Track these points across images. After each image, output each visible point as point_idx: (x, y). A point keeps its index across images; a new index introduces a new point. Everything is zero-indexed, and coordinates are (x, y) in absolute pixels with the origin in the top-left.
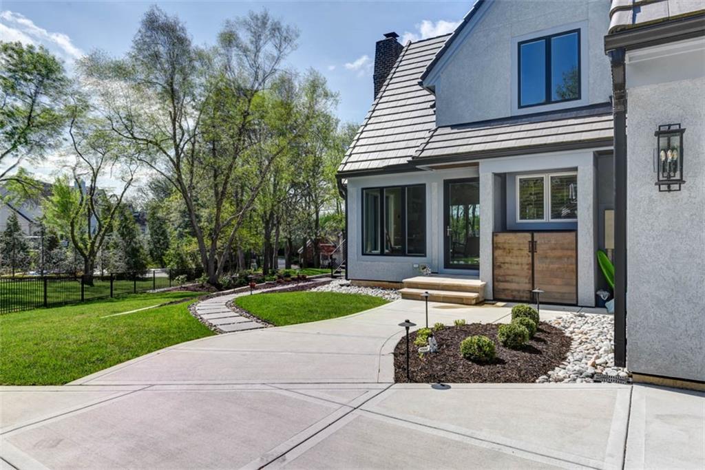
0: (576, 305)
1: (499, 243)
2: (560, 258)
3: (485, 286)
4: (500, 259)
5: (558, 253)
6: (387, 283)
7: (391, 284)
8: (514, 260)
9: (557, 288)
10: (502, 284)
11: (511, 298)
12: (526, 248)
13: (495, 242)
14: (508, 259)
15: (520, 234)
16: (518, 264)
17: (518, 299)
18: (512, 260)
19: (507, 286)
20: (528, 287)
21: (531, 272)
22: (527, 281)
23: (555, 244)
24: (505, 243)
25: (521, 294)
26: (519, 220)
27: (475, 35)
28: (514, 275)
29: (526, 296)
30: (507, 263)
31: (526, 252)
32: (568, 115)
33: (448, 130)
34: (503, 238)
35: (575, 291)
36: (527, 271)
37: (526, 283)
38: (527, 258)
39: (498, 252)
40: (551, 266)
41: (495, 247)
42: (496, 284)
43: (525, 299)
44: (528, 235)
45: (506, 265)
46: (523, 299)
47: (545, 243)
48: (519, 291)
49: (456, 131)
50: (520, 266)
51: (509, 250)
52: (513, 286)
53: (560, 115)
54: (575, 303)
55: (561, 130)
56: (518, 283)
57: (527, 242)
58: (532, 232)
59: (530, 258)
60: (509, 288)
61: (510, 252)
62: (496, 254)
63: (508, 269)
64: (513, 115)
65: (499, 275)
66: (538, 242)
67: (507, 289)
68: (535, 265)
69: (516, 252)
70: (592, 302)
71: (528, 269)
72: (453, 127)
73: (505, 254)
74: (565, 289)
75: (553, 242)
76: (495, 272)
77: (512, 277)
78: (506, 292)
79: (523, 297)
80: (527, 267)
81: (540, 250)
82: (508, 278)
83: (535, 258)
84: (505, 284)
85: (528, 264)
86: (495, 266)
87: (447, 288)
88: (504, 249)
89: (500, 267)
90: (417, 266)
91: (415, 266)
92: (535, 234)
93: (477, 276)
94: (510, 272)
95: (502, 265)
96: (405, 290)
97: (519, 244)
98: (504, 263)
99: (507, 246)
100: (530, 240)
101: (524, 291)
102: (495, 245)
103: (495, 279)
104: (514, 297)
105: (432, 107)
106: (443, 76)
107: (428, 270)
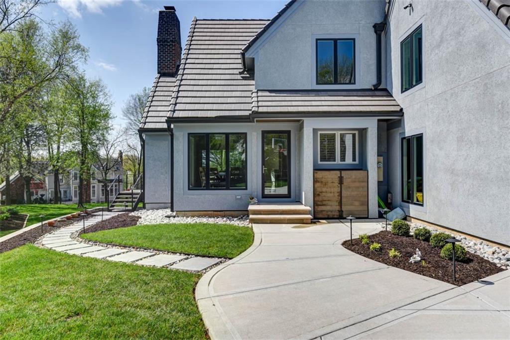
0: (367, 218)
1: (318, 178)
2: (358, 187)
4: (319, 190)
5: (357, 184)
6: (212, 212)
7: (216, 213)
8: (329, 190)
9: (356, 207)
10: (320, 207)
11: (326, 217)
12: (337, 181)
13: (315, 177)
14: (324, 190)
15: (332, 172)
16: (331, 193)
17: (331, 217)
18: (327, 190)
19: (323, 208)
20: (338, 208)
21: (340, 198)
22: (337, 204)
23: (355, 178)
24: (322, 178)
25: (334, 213)
26: (319, 162)
27: (285, 26)
28: (328, 200)
29: (337, 214)
30: (324, 192)
31: (336, 184)
32: (351, 93)
33: (268, 94)
34: (321, 174)
35: (367, 209)
36: (337, 197)
37: (337, 205)
38: (337, 188)
39: (318, 185)
40: (353, 193)
41: (315, 181)
42: (316, 207)
43: (336, 217)
44: (338, 172)
45: (323, 193)
46: (334, 217)
47: (349, 178)
48: (332, 211)
49: (274, 94)
50: (332, 194)
51: (325, 183)
52: (328, 208)
53: (345, 92)
54: (367, 216)
56: (331, 206)
57: (337, 177)
58: (340, 170)
59: (339, 188)
60: (324, 209)
61: (326, 184)
62: (316, 186)
63: (325, 196)
64: (313, 89)
65: (318, 201)
66: (344, 177)
67: (324, 211)
68: (342, 192)
69: (330, 184)
70: (377, 215)
71: (338, 196)
72: (270, 91)
73: (322, 186)
74: (361, 208)
75: (354, 177)
76: (316, 199)
77: (327, 202)
78: (324, 213)
79: (334, 215)
80: (338, 194)
81: (346, 182)
82: (324, 203)
83: (342, 189)
84: (322, 207)
85: (338, 192)
86: (315, 194)
87: (285, 213)
88: (322, 182)
89: (319, 195)
90: (239, 197)
91: (238, 197)
92: (342, 172)
93: (300, 203)
94: (325, 199)
95: (320, 194)
97: (332, 179)
98: (321, 192)
99: (323, 180)
100: (339, 175)
101: (335, 211)
102: (315, 180)
103: (315, 204)
104: (328, 216)
105: (240, 73)
106: (261, 52)
107: (255, 200)
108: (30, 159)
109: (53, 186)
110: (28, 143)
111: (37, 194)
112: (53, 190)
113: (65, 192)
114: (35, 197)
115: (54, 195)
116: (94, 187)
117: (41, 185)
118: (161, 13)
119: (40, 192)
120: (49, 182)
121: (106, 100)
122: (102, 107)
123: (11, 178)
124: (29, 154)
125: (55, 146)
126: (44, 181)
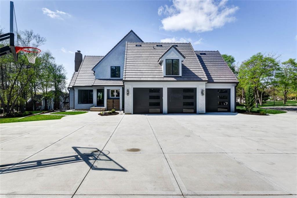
3: (105, 108)
4: (108, 104)
5: (117, 103)
14: (109, 104)
15: (111, 99)
19: (109, 108)
22: (112, 107)
26: (111, 97)
31: (112, 102)
32: (118, 80)
33: (98, 80)
34: (108, 100)
39: (108, 103)
41: (107, 102)
55: (117, 83)
58: (113, 99)
64: (109, 79)
66: (114, 101)
68: (114, 104)
69: (110, 102)
70: (122, 110)
72: (99, 79)
74: (118, 108)
75: (116, 101)
80: (112, 105)
90: (92, 105)
93: (104, 107)
94: (110, 106)
96: (91, 110)
103: (107, 107)
105: (93, 74)
106: (97, 69)
107: (94, 106)
108: (35, 94)
109: (45, 104)
110: (35, 88)
111: (38, 107)
112: (45, 106)
113: (50, 107)
114: (37, 109)
115: (45, 108)
116: (61, 105)
117: (40, 104)
118: (76, 53)
119: (39, 107)
120: (43, 103)
121: (64, 72)
122: (63, 75)
123: (28, 102)
124: (35, 92)
125: (45, 89)
126: (41, 102)
